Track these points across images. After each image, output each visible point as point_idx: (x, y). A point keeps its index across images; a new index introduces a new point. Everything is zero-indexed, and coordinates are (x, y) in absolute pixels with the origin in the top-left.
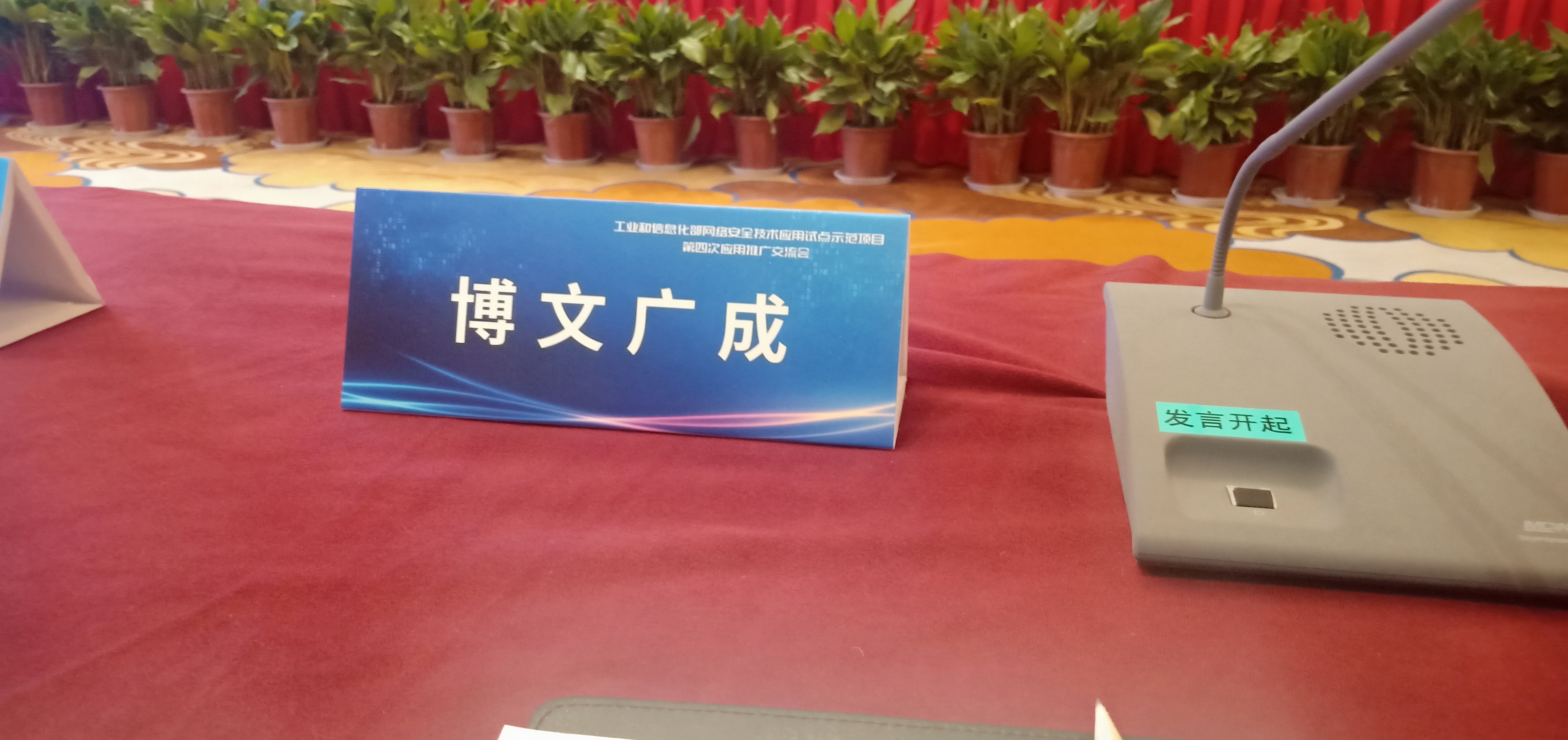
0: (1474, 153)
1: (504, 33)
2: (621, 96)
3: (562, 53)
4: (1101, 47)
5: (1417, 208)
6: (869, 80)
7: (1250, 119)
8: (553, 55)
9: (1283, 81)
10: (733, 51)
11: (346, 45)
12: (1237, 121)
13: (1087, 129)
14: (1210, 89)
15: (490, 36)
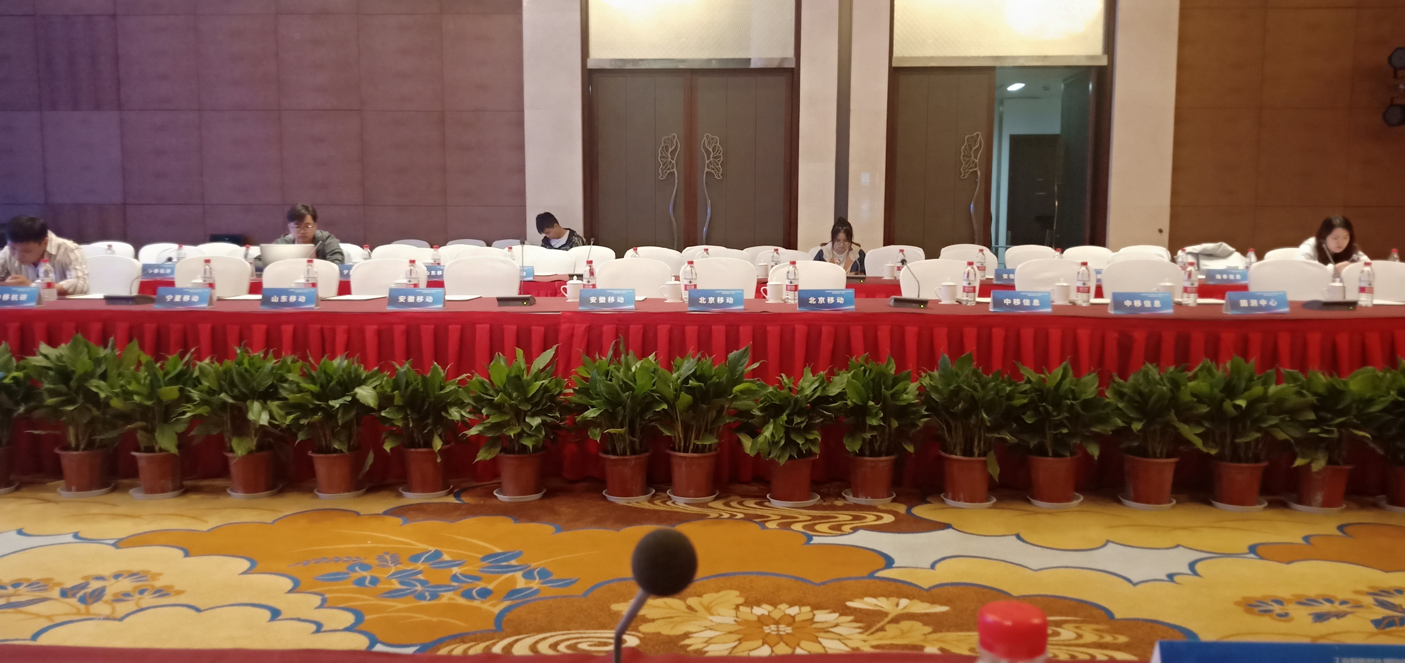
0: (983, 459)
1: (195, 386)
2: (301, 437)
3: (248, 403)
4: (700, 387)
5: (950, 502)
6: (519, 416)
7: (816, 439)
8: (240, 403)
9: (839, 409)
10: (402, 396)
11: (44, 400)
12: (807, 441)
13: (696, 449)
14: (784, 417)
15: (181, 390)
